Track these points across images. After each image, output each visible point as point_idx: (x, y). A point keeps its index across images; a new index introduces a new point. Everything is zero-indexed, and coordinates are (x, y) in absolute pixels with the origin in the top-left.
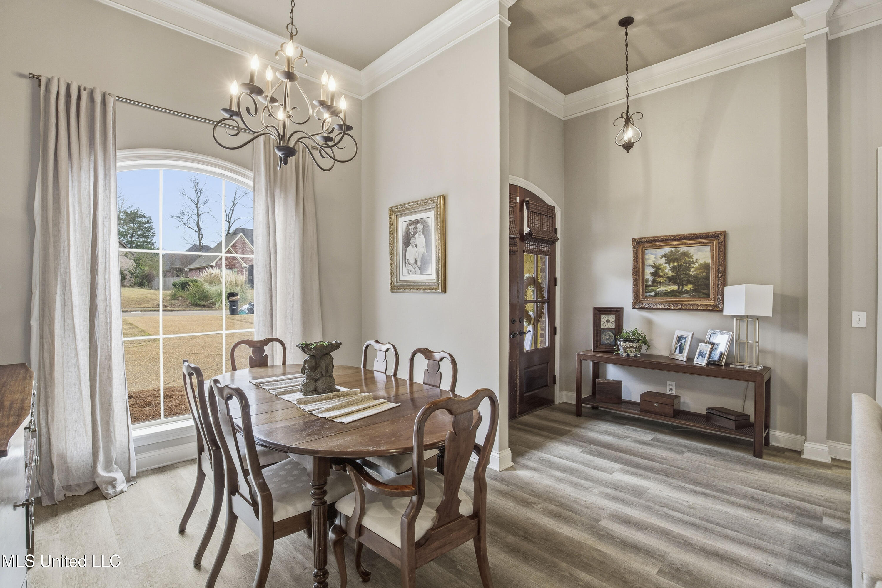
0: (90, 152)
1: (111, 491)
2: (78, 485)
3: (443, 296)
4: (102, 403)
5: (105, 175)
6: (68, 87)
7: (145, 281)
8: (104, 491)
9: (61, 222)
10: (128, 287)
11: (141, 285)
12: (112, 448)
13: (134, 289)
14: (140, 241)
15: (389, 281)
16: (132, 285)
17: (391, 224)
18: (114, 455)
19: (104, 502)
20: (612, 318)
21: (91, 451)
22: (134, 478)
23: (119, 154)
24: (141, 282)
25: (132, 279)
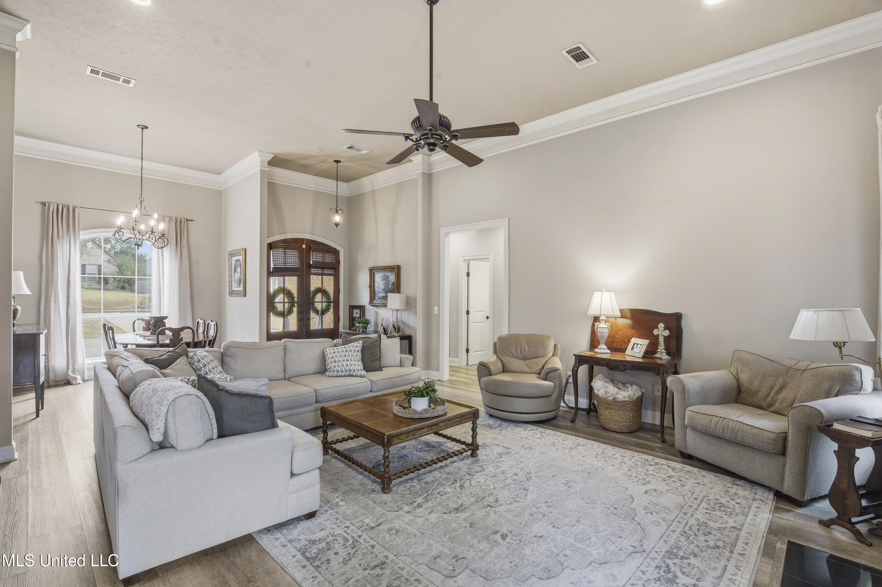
0: (67, 234)
1: (74, 382)
2: (60, 380)
3: (244, 298)
4: (71, 344)
5: (74, 244)
6: (58, 206)
7: (126, 285)
8: (71, 382)
9: (54, 265)
10: (111, 290)
11: (123, 288)
12: (76, 365)
13: (116, 292)
14: (124, 246)
15: (228, 291)
16: (115, 288)
17: (229, 260)
18: (76, 368)
19: (71, 386)
20: (358, 311)
21: (66, 365)
22: (87, 381)
23: (81, 232)
24: (123, 286)
25: (115, 283)
